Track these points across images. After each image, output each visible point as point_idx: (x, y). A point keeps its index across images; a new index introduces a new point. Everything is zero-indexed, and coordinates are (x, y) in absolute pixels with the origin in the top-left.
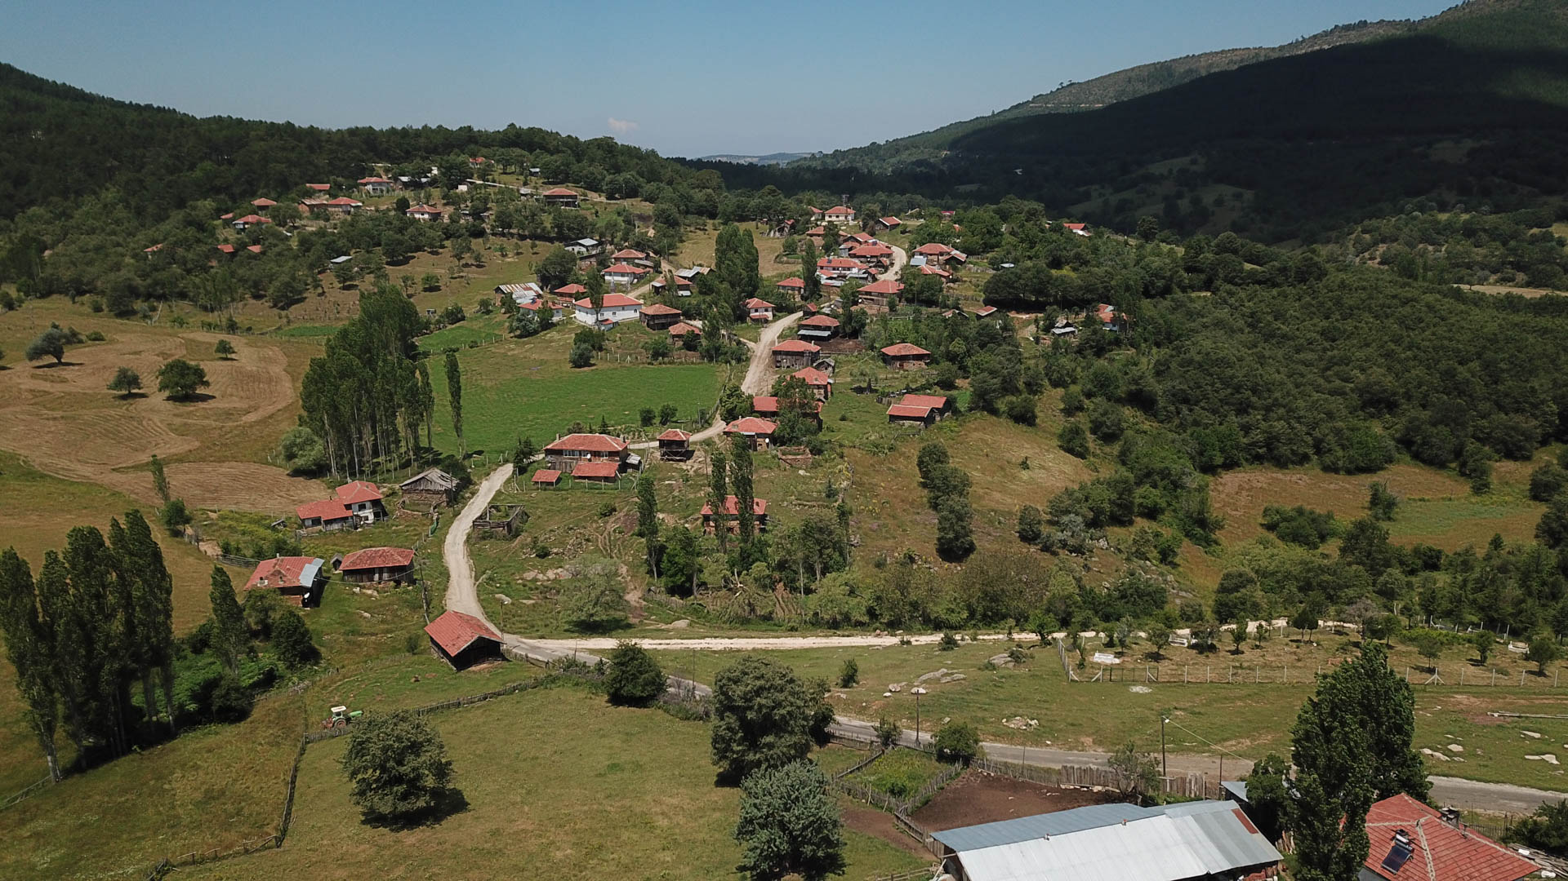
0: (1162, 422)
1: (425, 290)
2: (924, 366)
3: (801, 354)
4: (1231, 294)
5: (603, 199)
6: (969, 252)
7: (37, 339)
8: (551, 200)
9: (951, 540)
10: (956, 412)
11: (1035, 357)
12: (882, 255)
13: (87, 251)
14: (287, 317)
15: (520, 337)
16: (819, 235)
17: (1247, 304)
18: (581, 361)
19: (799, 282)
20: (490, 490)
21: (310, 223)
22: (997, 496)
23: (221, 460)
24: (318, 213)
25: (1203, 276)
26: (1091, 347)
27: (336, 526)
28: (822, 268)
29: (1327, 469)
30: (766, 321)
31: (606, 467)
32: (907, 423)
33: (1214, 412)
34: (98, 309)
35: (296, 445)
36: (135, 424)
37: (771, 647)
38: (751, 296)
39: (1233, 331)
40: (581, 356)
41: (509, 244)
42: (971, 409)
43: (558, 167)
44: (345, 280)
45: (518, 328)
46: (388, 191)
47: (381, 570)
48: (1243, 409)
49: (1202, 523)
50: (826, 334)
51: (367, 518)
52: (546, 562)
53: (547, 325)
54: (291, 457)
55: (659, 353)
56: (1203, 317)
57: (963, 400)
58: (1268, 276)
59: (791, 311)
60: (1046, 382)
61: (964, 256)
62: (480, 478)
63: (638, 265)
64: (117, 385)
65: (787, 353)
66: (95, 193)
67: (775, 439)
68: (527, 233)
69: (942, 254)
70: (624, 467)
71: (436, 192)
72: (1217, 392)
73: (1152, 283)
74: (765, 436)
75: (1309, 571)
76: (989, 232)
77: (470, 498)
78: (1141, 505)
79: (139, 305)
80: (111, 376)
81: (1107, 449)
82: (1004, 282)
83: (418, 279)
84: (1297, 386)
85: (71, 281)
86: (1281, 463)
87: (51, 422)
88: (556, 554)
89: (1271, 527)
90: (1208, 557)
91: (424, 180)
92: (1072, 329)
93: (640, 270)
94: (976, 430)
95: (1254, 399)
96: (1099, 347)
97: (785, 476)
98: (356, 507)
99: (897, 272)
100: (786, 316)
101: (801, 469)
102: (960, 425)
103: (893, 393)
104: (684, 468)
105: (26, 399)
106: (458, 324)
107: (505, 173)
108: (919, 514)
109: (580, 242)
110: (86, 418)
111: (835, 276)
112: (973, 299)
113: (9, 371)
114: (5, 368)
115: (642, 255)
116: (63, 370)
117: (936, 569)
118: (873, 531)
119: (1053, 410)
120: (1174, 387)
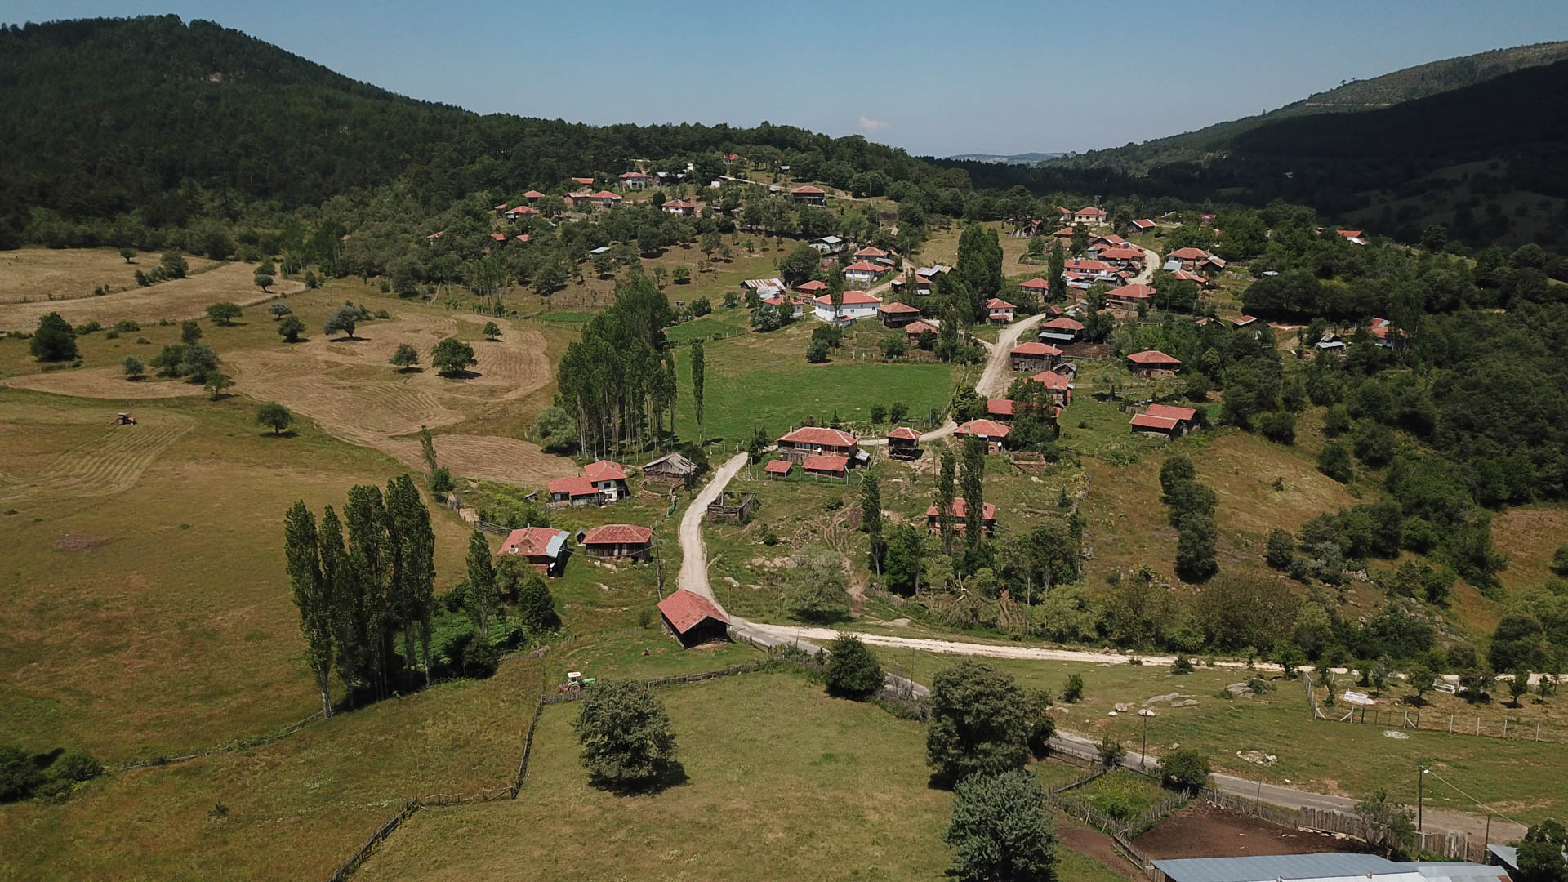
0: (1438, 449)
1: (676, 282)
2: (1173, 375)
3: (1041, 357)
4: (1530, 312)
5: (849, 197)
6: (1229, 258)
7: (334, 316)
8: (799, 197)
9: (1191, 560)
10: (1205, 425)
11: (1297, 372)
12: (1133, 259)
13: (380, 236)
14: (548, 303)
15: (761, 331)
16: (1067, 236)
17: (1549, 324)
18: (818, 357)
19: (1043, 284)
20: (725, 476)
21: (573, 215)
22: (1245, 516)
23: (483, 433)
24: (582, 205)
25: (1497, 292)
26: (1361, 364)
27: (582, 502)
28: (1068, 269)
30: (1006, 322)
31: (836, 462)
32: (1152, 434)
33: (1502, 441)
34: (385, 290)
35: (550, 423)
36: (411, 396)
37: (992, 655)
38: (992, 296)
39: (1530, 353)
40: (818, 351)
41: (756, 240)
42: (1222, 424)
43: (808, 165)
44: (602, 271)
45: (760, 322)
46: (646, 186)
47: (621, 546)
48: (1536, 440)
49: (1480, 561)
50: (1069, 337)
51: (611, 496)
52: (773, 549)
53: (787, 320)
54: (545, 434)
55: (894, 351)
56: (1495, 336)
57: (1214, 414)
59: (1033, 312)
60: (1307, 399)
61: (1224, 262)
62: (717, 465)
63: (879, 264)
64: (398, 360)
65: (1026, 356)
66: (389, 184)
67: (1008, 443)
68: (774, 230)
69: (1198, 259)
70: (853, 462)
71: (691, 188)
72: (1506, 419)
73: (1437, 298)
74: (997, 439)
76: (1252, 238)
77: (706, 483)
78: (1408, 537)
79: (420, 287)
80: (393, 352)
81: (1373, 475)
82: (1266, 291)
83: (670, 272)
85: (365, 263)
87: (341, 392)
88: (784, 542)
89: (1563, 572)
90: (1485, 600)
91: (680, 176)
92: (1340, 344)
93: (881, 269)
94: (1227, 445)
95: (1550, 429)
96: (1370, 364)
97: (1016, 482)
98: (601, 485)
99: (1148, 277)
100: (1027, 317)
101: (1034, 475)
102: (1210, 440)
103: (1137, 402)
104: (913, 467)
105: (322, 369)
106: (704, 317)
107: (756, 170)
108: (1158, 530)
109: (824, 239)
110: (370, 388)
111: (1082, 278)
112: (1231, 307)
113: (308, 343)
114: (305, 340)
115: (883, 253)
116: (354, 344)
117: (1173, 589)
118: (1107, 544)
119: (1314, 429)
120: (1455, 411)
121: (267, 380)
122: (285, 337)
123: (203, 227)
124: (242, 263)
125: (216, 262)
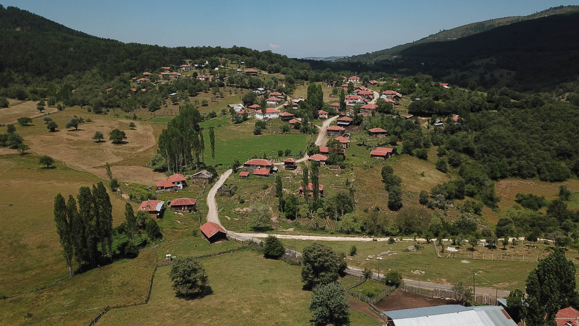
0: (476, 160)
1: (203, 106)
2: (385, 136)
3: (338, 131)
4: (505, 111)
5: (267, 73)
6: (403, 94)
7: (69, 121)
8: (248, 73)
9: (393, 203)
10: (397, 154)
11: (427, 134)
12: (370, 95)
13: (87, 90)
14: (154, 114)
15: (236, 123)
16: (346, 87)
17: (512, 115)
18: (257, 133)
19: (338, 104)
20: (224, 178)
21: (163, 81)
22: (412, 186)
23: (130, 165)
24: (166, 77)
25: (494, 104)
26: (449, 131)
27: (169, 190)
28: (347, 99)
29: (542, 180)
30: (325, 119)
31: (265, 171)
32: (378, 158)
33: (497, 157)
34: (90, 111)
35: (156, 160)
36: (101, 151)
37: (324, 240)
38: (320, 109)
39: (506, 126)
40: (257, 131)
41: (233, 89)
42: (402, 153)
43: (251, 61)
44: (174, 102)
45: (235, 120)
46: (190, 70)
47: (184, 206)
48: (509, 156)
49: (492, 199)
50: (347, 124)
51: (180, 187)
52: (243, 205)
53: (245, 119)
54: (154, 164)
55: (285, 130)
56: (494, 120)
57: (399, 151)
58: (520, 104)
59: (335, 115)
60: (431, 144)
61: (401, 95)
62: (221, 174)
63: (279, 98)
64: (96, 137)
65: (333, 131)
66: (90, 70)
67: (327, 163)
68: (239, 85)
69: (392, 94)
70: (272, 171)
71: (207, 70)
72: (499, 149)
73: (474, 107)
74: (323, 161)
75: (534, 219)
77: (217, 181)
78: (467, 191)
79: (104, 109)
80: (93, 135)
81: (455, 170)
82: (416, 105)
83: (200, 102)
84: (531, 147)
85: (81, 101)
86: (524, 177)
87: (73, 150)
88: (247, 202)
89: (519, 202)
90: (494, 212)
91: (203, 66)
92: (442, 124)
93: (280, 100)
94: (404, 161)
95: (513, 152)
96: (453, 131)
97: (330, 176)
98: (176, 183)
99: (375, 101)
100: (333, 117)
101: (337, 174)
102: (398, 159)
103: (372, 146)
104: (293, 172)
105: (65, 142)
106: (214, 118)
107: (232, 64)
108: (381, 192)
109: (258, 89)
110: (85, 149)
111: (352, 102)
112: (405, 112)
113: (59, 132)
114: (58, 131)
115: (280, 94)
116: (78, 132)
117: (387, 213)
118: (363, 198)
119: (434, 154)
120: (481, 147)
121: (43, 147)
122: (50, 130)
123: (15, 87)
124: (31, 101)
125: (20, 101)
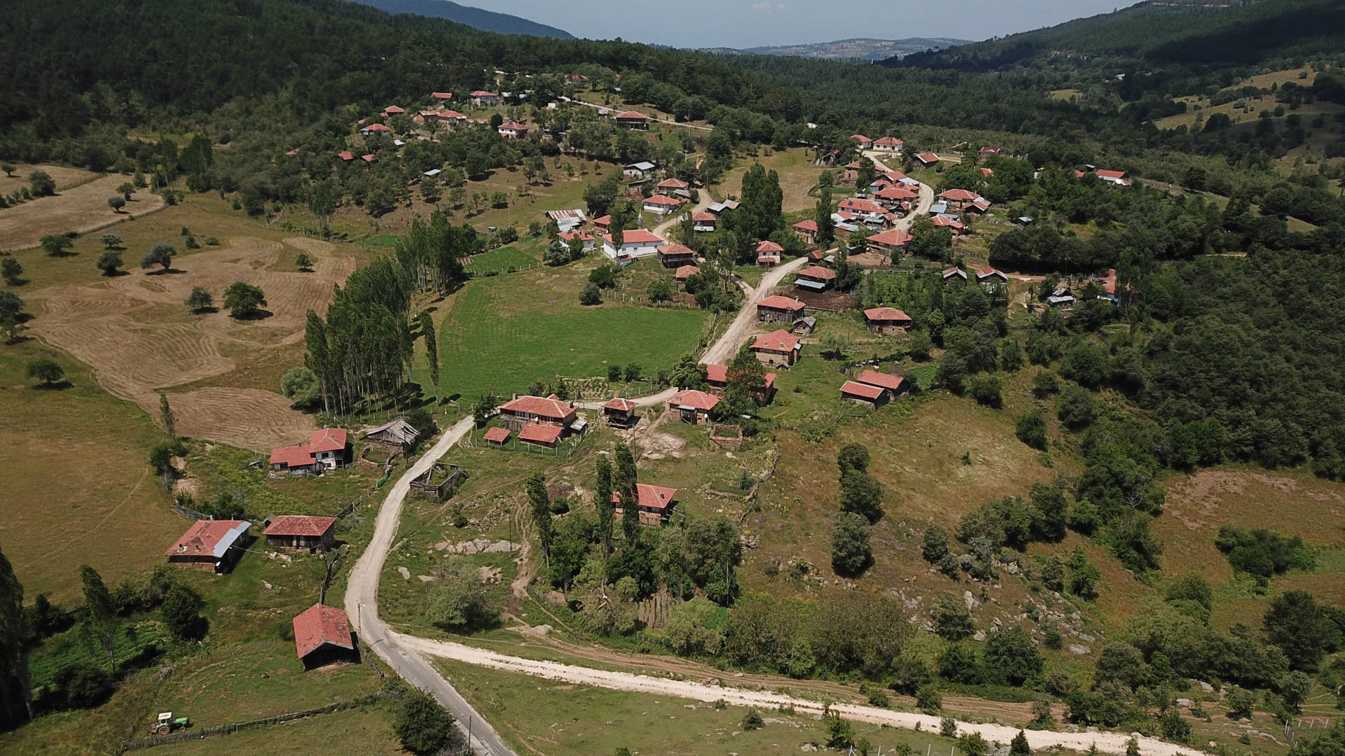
0: (1144, 408)
1: (495, 207)
2: (904, 331)
3: (784, 311)
4: (1266, 259)
5: (672, 121)
6: (994, 199)
8: (622, 122)
9: (843, 558)
10: (915, 391)
11: (1023, 328)
12: (905, 199)
13: (247, 151)
14: (377, 225)
15: (552, 265)
16: (856, 169)
17: (1282, 272)
18: (591, 299)
19: (812, 225)
20: (448, 442)
21: (422, 133)
22: (919, 499)
23: (244, 386)
24: (431, 124)
25: (1241, 236)
26: (1083, 322)
27: (300, 472)
28: (843, 209)
29: (1319, 474)
30: (772, 264)
31: (550, 432)
32: (859, 402)
33: (1204, 403)
35: (294, 384)
36: (194, 341)
38: (764, 237)
39: (1255, 305)
40: (588, 294)
41: (574, 162)
42: (933, 387)
43: (637, 89)
44: (428, 195)
45: (550, 258)
46: (492, 104)
48: (1236, 401)
50: (820, 286)
51: (329, 465)
52: (461, 532)
53: (577, 255)
54: (291, 393)
55: (660, 296)
56: (1225, 286)
57: (926, 374)
58: (1313, 241)
59: (799, 255)
60: (1025, 357)
61: (988, 203)
62: (445, 428)
63: (675, 196)
64: (193, 301)
65: (771, 309)
66: (276, 92)
67: (714, 415)
68: (594, 154)
69: (965, 201)
70: (567, 432)
71: (528, 107)
72: (1211, 380)
73: (1178, 245)
74: (704, 411)
76: (1018, 180)
77: (428, 449)
79: (268, 206)
80: (188, 294)
81: (1072, 437)
82: (1010, 244)
83: (489, 197)
84: (1305, 379)
85: (224, 180)
86: (1269, 464)
87: (131, 335)
88: (473, 525)
89: (1225, 549)
90: (1138, 584)
91: (522, 96)
92: (1070, 298)
93: (676, 202)
94: (931, 412)
95: (1250, 391)
96: (1092, 321)
97: (711, 457)
98: (319, 456)
99: (910, 222)
100: (794, 259)
101: (729, 450)
102: (915, 407)
103: (859, 363)
104: (624, 436)
105: (125, 308)
106: (510, 245)
107: (594, 91)
108: (827, 516)
109: (637, 165)
110: (159, 331)
111: (853, 218)
112: (980, 255)
113: (126, 277)
114: (124, 273)
115: (682, 184)
116: (168, 277)
117: (826, 582)
118: (775, 531)
119: (1025, 390)
120: (1164, 371)
121: (68, 321)
122: (104, 271)
123: (98, 136)
124: (119, 175)
125: (94, 174)
